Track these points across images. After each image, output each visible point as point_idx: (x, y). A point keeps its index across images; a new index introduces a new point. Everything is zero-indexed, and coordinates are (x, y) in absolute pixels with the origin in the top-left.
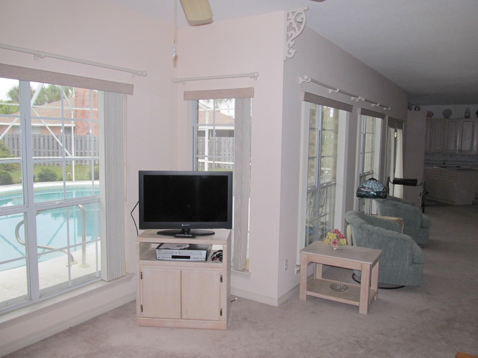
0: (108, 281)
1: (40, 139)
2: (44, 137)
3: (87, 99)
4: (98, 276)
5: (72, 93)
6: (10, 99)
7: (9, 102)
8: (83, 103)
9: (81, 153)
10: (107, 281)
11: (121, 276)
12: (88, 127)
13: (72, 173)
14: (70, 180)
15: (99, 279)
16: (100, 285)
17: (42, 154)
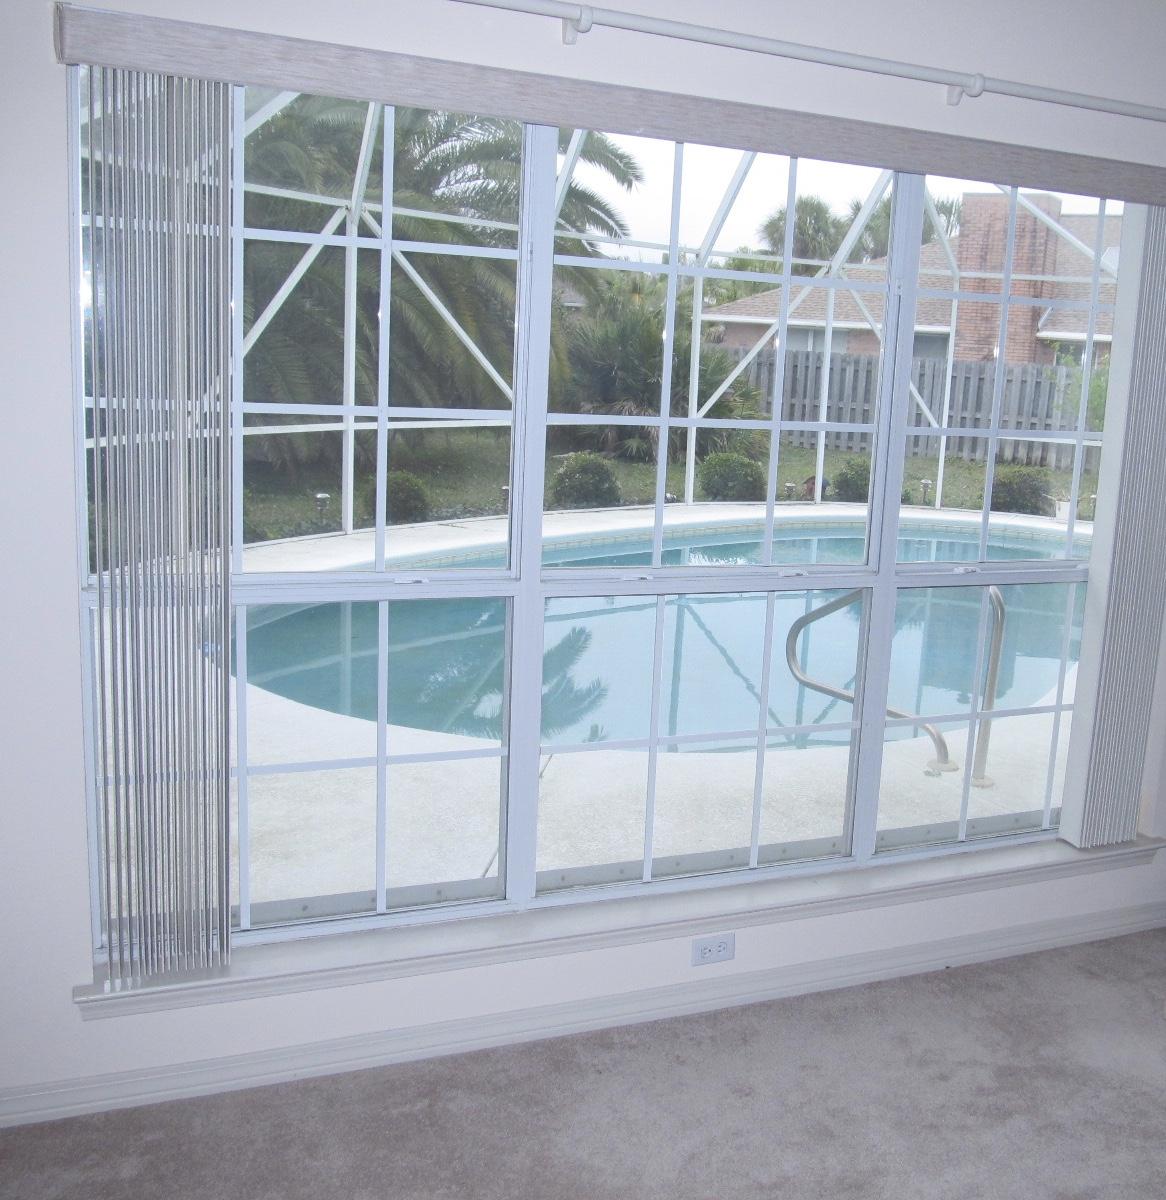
0: (1082, 850)
1: (843, 370)
2: (857, 362)
3: (996, 243)
4: (1046, 825)
5: (945, 225)
6: (765, 246)
7: (765, 253)
8: (981, 257)
9: (963, 418)
10: (1078, 846)
11: (1120, 841)
12: (989, 336)
13: (935, 480)
14: (928, 503)
15: (1052, 836)
16: (1052, 855)
17: (847, 415)
